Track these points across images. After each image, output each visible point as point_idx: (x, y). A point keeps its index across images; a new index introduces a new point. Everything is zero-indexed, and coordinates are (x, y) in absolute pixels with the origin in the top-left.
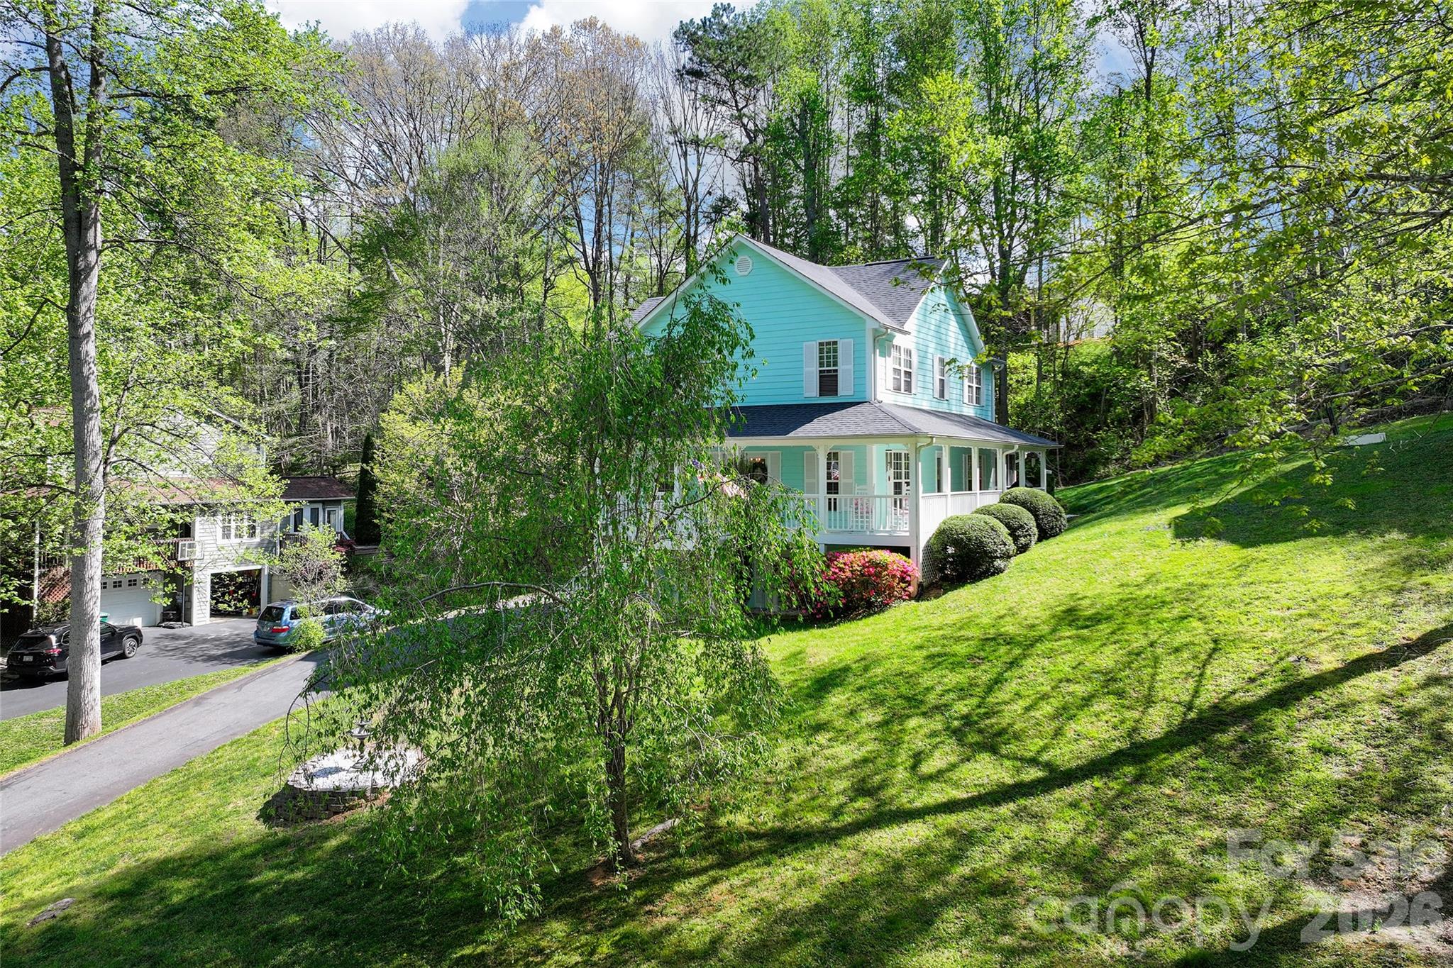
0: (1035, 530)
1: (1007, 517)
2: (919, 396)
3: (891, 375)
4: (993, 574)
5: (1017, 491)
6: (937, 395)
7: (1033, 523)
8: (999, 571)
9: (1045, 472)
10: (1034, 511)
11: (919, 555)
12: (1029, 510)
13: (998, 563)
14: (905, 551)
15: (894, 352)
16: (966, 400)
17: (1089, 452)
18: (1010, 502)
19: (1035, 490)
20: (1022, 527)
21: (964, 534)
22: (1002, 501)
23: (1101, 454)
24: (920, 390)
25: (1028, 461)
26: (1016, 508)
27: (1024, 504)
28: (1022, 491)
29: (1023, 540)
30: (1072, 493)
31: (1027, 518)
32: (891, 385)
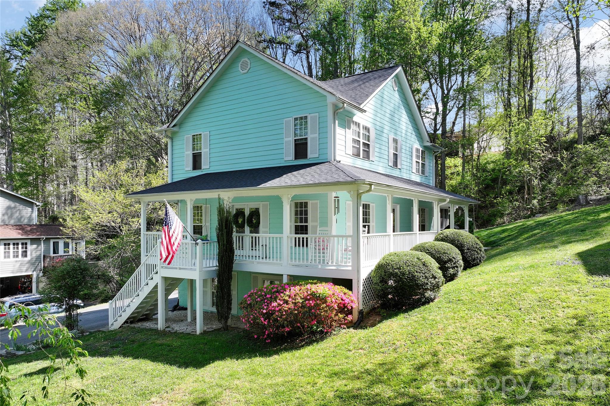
0: (461, 262)
1: (438, 252)
2: (376, 163)
3: (350, 144)
4: (424, 304)
5: (447, 232)
6: (391, 164)
7: (460, 257)
8: (429, 300)
9: (467, 219)
10: (460, 247)
11: (359, 286)
12: (457, 246)
13: (428, 294)
14: (348, 284)
15: (353, 126)
16: (414, 171)
17: (491, 210)
18: (442, 240)
19: (461, 231)
20: (450, 260)
21: (399, 269)
22: (437, 239)
23: (499, 212)
24: (377, 159)
25: (456, 214)
26: (447, 245)
27: (452, 242)
28: (452, 231)
29: (451, 271)
30: (484, 233)
31: (455, 253)
32: (350, 151)
